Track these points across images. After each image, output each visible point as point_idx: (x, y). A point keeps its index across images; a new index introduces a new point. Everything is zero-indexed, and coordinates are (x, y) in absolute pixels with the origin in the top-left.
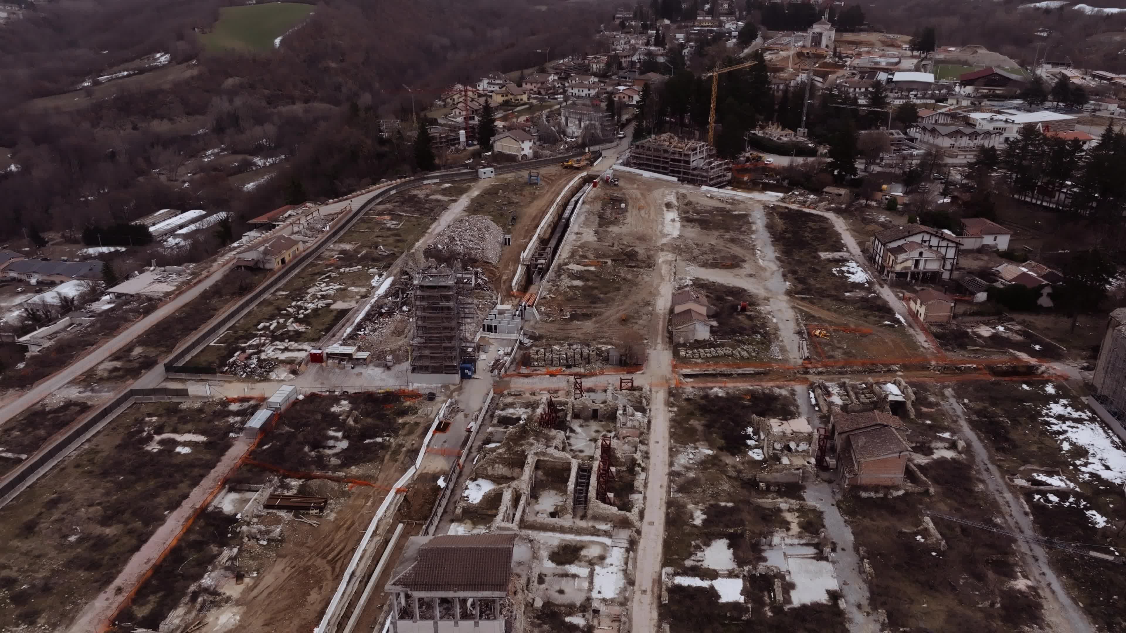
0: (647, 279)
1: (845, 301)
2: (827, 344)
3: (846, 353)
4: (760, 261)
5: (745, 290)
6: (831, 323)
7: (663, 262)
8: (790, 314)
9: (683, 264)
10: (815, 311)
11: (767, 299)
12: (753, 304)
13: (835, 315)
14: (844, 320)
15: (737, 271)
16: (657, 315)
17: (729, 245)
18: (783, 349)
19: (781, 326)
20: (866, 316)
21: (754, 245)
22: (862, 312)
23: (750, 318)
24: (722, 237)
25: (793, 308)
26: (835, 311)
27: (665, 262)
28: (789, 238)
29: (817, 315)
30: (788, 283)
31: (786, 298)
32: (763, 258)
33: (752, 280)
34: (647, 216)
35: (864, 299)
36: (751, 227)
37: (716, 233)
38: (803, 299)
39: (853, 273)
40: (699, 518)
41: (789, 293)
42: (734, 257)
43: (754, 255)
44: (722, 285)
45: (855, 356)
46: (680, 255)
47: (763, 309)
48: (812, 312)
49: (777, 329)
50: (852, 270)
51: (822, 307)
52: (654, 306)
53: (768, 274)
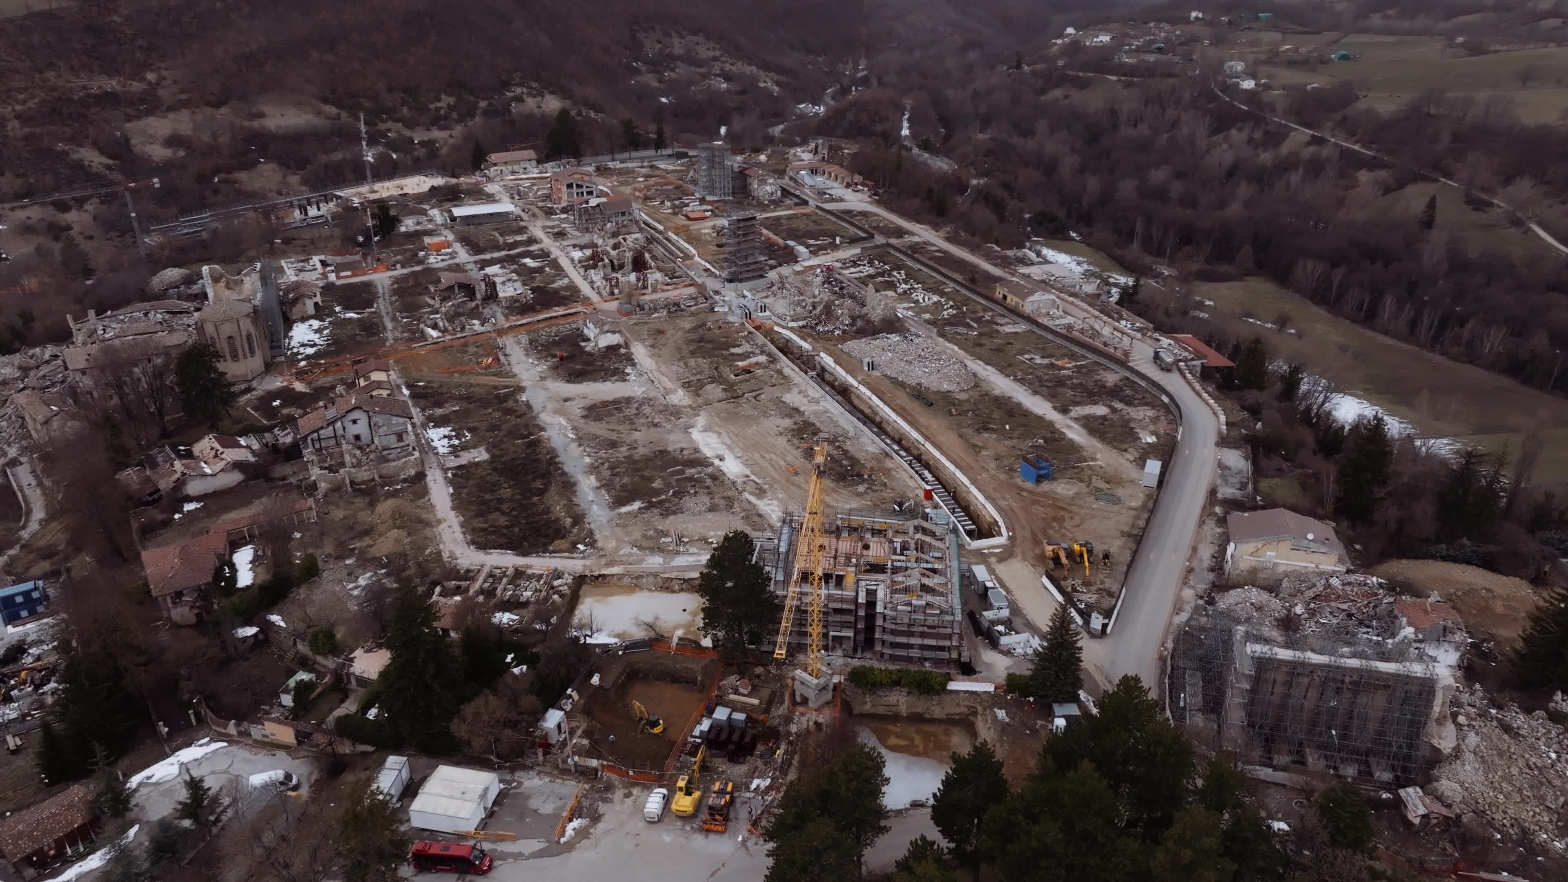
0: (674, 368)
1: (461, 398)
2: (483, 356)
3: (466, 352)
4: (564, 422)
5: (568, 382)
6: (478, 374)
7: (675, 390)
8: (516, 369)
9: (652, 394)
10: (492, 380)
11: (543, 379)
12: (555, 368)
13: (473, 381)
14: (464, 379)
15: (588, 403)
16: (637, 340)
17: (614, 436)
18: (519, 343)
19: (524, 358)
20: (441, 386)
21: (580, 445)
22: (444, 390)
23: (554, 356)
24: (632, 448)
25: (514, 376)
26: (472, 386)
27: (674, 391)
28: (534, 479)
29: (491, 378)
30: (524, 399)
31: (524, 384)
32: (561, 426)
33: (566, 396)
34: (767, 456)
35: (439, 405)
36: (598, 480)
37: (642, 450)
38: (506, 387)
39: (445, 437)
40: (547, 269)
41: (521, 389)
42: (598, 419)
43: (574, 428)
44: (595, 380)
45: (458, 351)
46: (665, 406)
47: (543, 367)
48: (496, 378)
49: (527, 355)
50: (446, 440)
51: (485, 385)
52: (646, 347)
53: (550, 406)
